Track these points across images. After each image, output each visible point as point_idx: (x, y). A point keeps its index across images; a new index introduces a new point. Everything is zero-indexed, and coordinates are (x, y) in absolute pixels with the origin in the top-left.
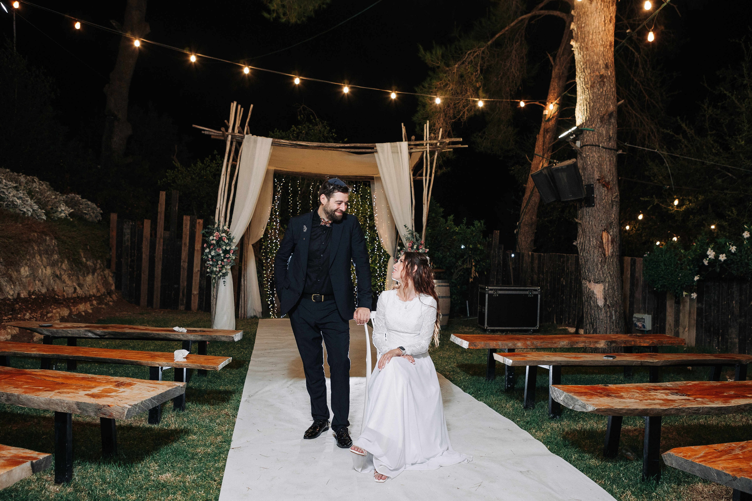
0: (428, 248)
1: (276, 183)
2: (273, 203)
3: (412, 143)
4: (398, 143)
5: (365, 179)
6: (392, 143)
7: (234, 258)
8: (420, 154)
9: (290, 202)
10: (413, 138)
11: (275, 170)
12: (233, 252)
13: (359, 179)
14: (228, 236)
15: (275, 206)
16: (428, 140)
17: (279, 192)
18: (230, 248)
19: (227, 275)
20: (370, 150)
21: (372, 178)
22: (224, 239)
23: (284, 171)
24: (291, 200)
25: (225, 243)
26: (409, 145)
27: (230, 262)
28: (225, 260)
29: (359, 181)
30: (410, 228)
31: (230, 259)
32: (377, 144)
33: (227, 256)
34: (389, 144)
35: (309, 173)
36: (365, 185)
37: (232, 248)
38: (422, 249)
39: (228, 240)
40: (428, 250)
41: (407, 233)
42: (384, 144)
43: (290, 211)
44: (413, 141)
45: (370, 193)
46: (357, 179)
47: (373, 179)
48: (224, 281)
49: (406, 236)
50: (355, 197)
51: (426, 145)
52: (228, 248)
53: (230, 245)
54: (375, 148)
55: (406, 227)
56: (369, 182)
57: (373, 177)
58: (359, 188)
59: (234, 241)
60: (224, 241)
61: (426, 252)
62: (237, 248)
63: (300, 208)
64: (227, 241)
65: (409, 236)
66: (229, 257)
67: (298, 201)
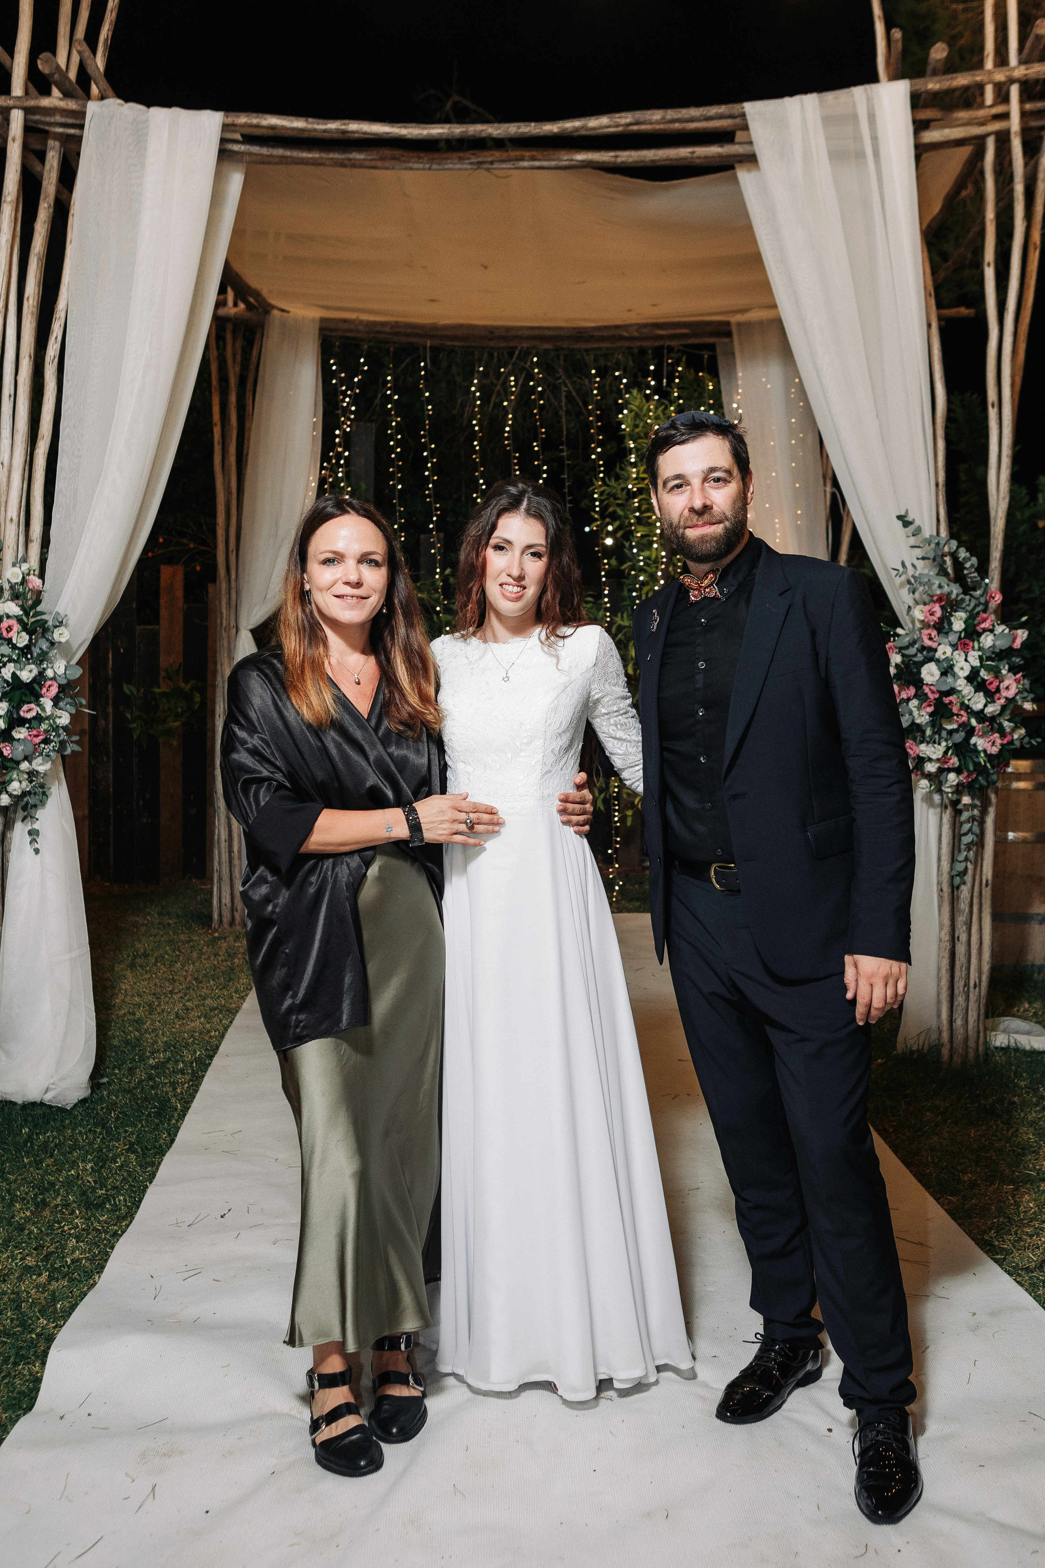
0: (1022, 626)
1: (334, 374)
2: (325, 457)
3: (933, 85)
4: (858, 92)
5: (695, 335)
6: (830, 96)
7: (64, 719)
8: (965, 152)
9: (392, 449)
10: (939, 52)
11: (323, 320)
12: (54, 690)
13: (672, 337)
14: (27, 614)
15: (333, 470)
16: (1013, 60)
17: (346, 411)
18: (41, 674)
19: (43, 803)
20: (714, 150)
21: (723, 330)
22: (9, 629)
23: (361, 322)
24: (398, 443)
25: (14, 647)
26: (917, 101)
27: (46, 741)
28: (20, 733)
29: (671, 349)
30: (928, 531)
31: (44, 726)
32: (751, 108)
33: (28, 711)
34: (810, 101)
35: (460, 326)
36: (695, 363)
37: (49, 673)
38: (992, 631)
39: (31, 633)
40: (1022, 635)
41: (911, 556)
42: (787, 101)
43: (394, 486)
44: (935, 73)
45: (717, 394)
46: (661, 337)
47: (729, 334)
48: (33, 834)
49: (911, 571)
50: (657, 418)
51: (1002, 96)
52: (27, 675)
53: (43, 657)
54: (740, 136)
55: (906, 524)
56: (712, 347)
57: (728, 323)
58: (671, 380)
59: (61, 635)
60: (9, 641)
61: (1017, 645)
62: (77, 673)
63: (433, 471)
64: (22, 640)
65: (924, 569)
66: (39, 719)
67: (425, 447)
